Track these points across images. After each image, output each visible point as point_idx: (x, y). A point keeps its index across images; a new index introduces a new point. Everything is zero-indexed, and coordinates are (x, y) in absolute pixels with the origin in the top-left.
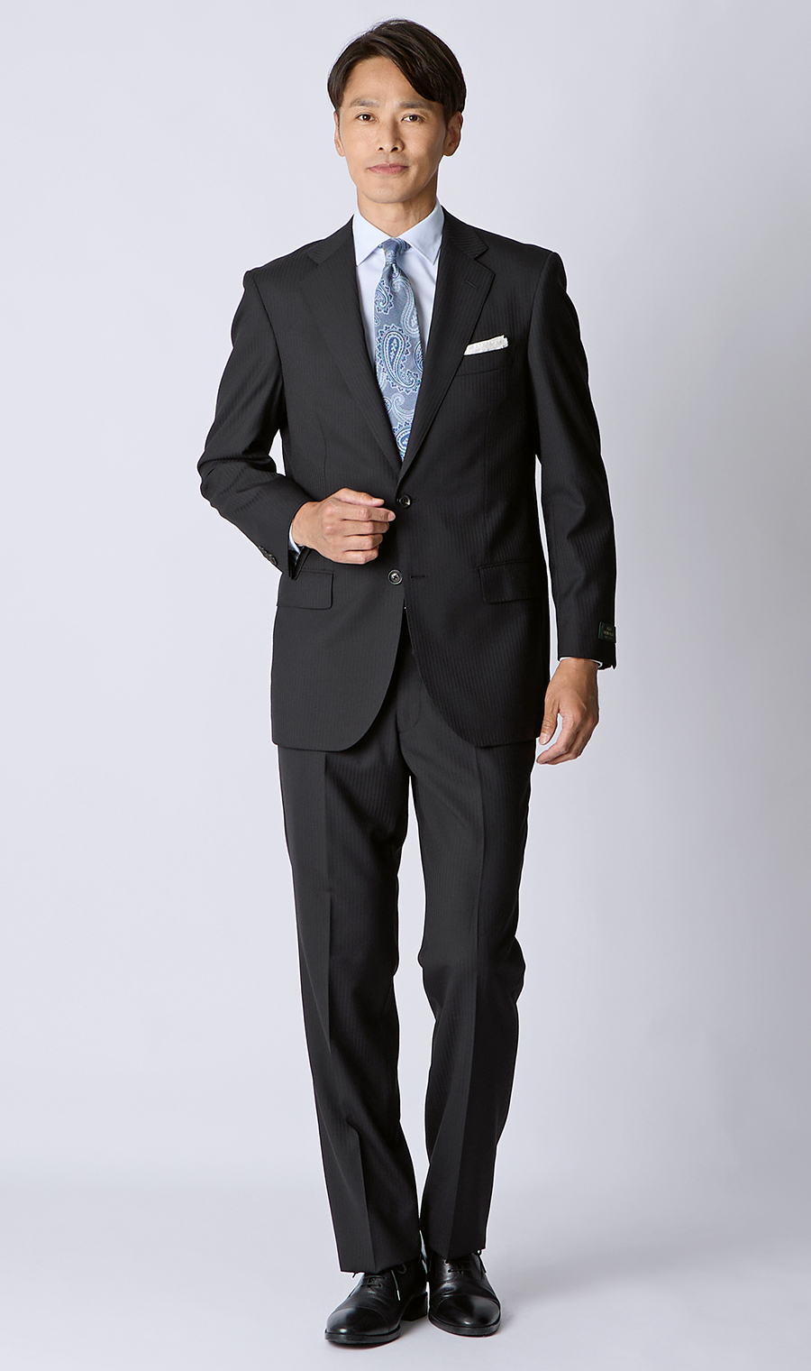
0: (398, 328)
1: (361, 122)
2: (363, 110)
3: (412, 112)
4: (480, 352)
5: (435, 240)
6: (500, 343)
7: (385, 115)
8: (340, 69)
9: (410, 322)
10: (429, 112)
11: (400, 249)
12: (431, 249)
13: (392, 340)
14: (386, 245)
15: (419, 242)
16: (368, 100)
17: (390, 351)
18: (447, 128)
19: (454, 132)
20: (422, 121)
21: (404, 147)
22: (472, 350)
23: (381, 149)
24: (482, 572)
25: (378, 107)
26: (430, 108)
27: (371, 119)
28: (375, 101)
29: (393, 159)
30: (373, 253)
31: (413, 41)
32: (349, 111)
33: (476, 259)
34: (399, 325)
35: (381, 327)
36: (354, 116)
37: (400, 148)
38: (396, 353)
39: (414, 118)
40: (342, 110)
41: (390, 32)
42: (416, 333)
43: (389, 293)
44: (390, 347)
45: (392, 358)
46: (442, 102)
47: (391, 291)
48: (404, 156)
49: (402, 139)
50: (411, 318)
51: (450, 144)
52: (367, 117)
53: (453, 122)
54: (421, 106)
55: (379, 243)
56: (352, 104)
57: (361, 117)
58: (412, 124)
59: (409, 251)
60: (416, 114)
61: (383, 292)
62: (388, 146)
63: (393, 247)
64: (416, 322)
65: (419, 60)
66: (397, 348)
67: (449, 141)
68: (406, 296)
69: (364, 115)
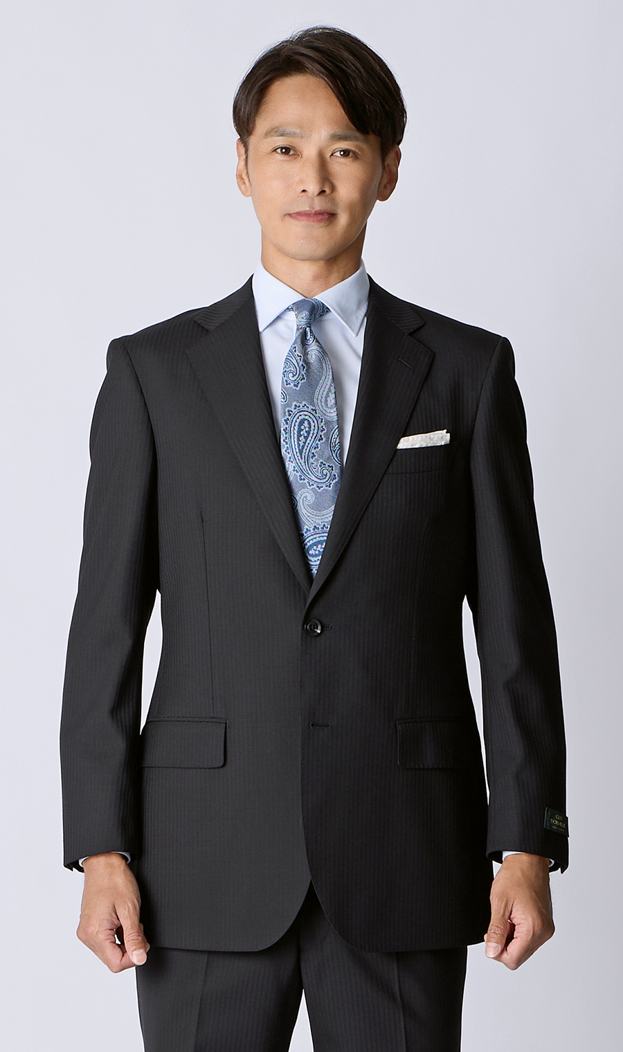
0: (311, 407)
1: (279, 157)
2: (281, 141)
3: (344, 145)
4: (417, 446)
5: (359, 307)
6: (440, 438)
7: (310, 151)
8: (252, 88)
9: (326, 401)
10: (364, 146)
11: (316, 312)
12: (354, 318)
13: (302, 423)
14: (297, 306)
15: (339, 305)
16: (289, 129)
17: (299, 436)
18: (383, 164)
19: (390, 171)
20: (356, 157)
21: (333, 188)
22: (406, 443)
23: (304, 191)
24: (399, 728)
25: (302, 137)
26: (366, 141)
27: (291, 153)
28: (298, 131)
29: (319, 204)
30: (279, 318)
31: (346, 54)
32: (261, 141)
33: (411, 334)
34: (312, 403)
35: (289, 405)
36: (270, 149)
37: (328, 190)
38: (306, 438)
39: (346, 153)
40: (253, 140)
41: (317, 44)
42: (332, 414)
43: (301, 363)
44: (300, 430)
45: (301, 443)
46: (379, 134)
47: (304, 361)
48: (333, 201)
49: (332, 179)
50: (327, 396)
51: (385, 187)
52: (286, 150)
53: (390, 159)
54: (356, 139)
55: (289, 303)
56: (268, 134)
57: (279, 151)
58: (343, 160)
59: (328, 316)
60: (349, 148)
61: (294, 361)
62: (313, 188)
63: (308, 307)
64: (333, 401)
65: (354, 79)
66: (308, 433)
67: (385, 180)
68: (322, 368)
69: (282, 148)
